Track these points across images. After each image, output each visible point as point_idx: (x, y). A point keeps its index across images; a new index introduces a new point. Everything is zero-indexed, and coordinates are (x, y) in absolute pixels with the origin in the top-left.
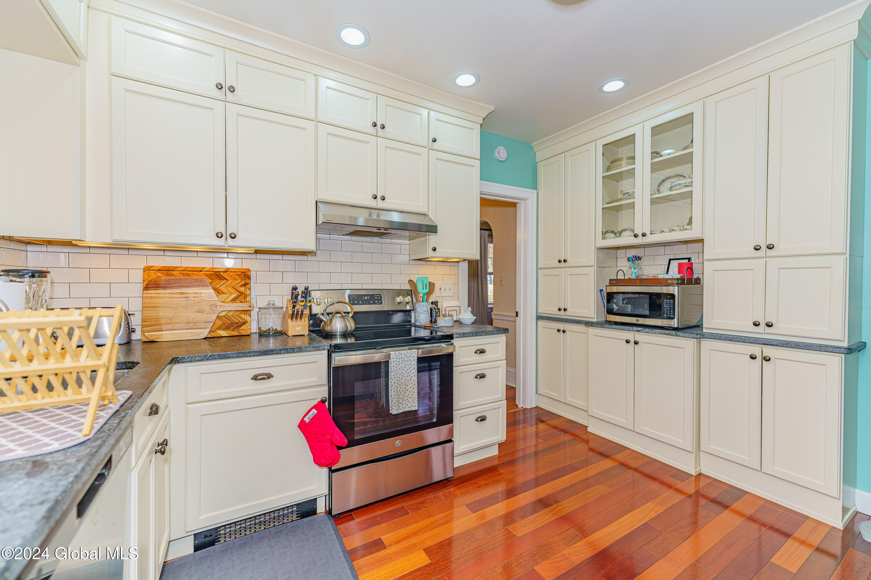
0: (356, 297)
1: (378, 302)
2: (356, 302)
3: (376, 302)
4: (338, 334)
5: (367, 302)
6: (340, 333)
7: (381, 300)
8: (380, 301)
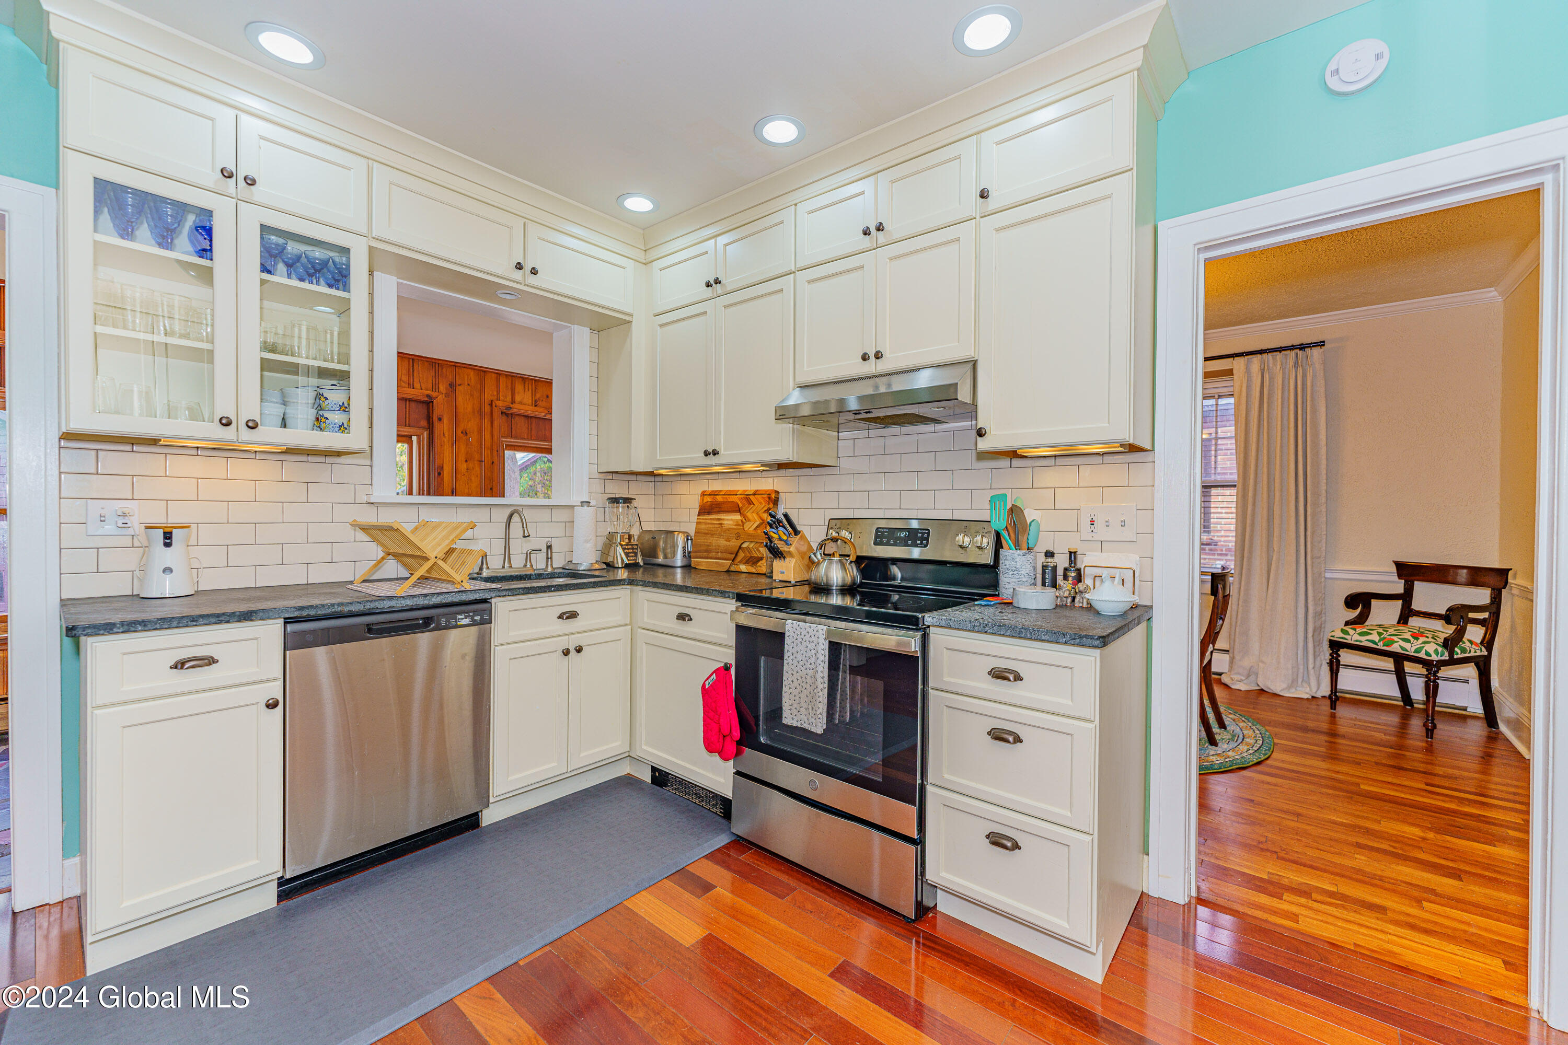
0: (886, 532)
1: (922, 543)
2: (885, 540)
3: (919, 542)
4: (834, 588)
5: (904, 542)
6: (836, 586)
7: (927, 539)
8: (925, 542)
